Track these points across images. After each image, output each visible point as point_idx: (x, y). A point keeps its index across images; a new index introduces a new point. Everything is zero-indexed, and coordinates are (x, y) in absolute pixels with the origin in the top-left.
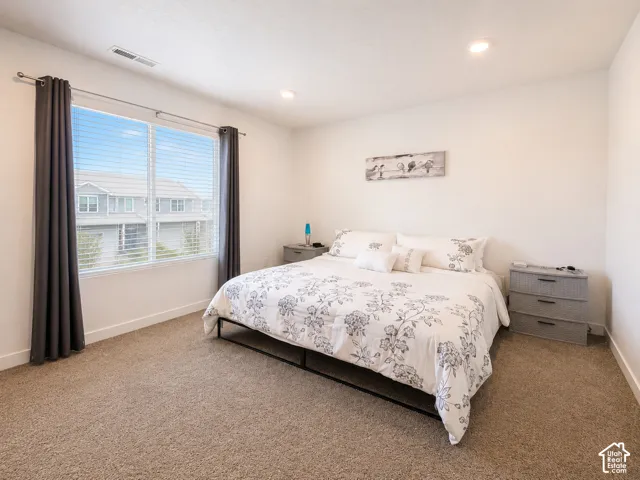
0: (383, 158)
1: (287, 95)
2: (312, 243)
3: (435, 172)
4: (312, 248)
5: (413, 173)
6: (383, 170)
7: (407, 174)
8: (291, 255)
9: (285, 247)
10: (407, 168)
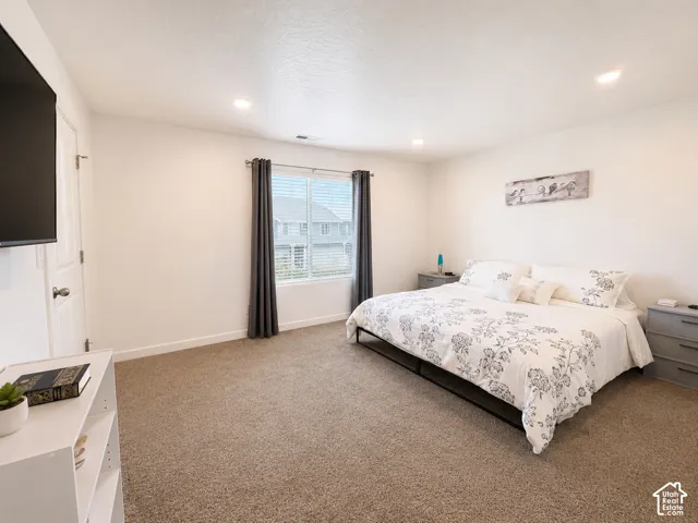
0: (523, 181)
2: (444, 271)
3: (576, 194)
4: (444, 276)
5: (554, 195)
6: (523, 194)
8: (424, 281)
9: (420, 275)
10: (547, 191)
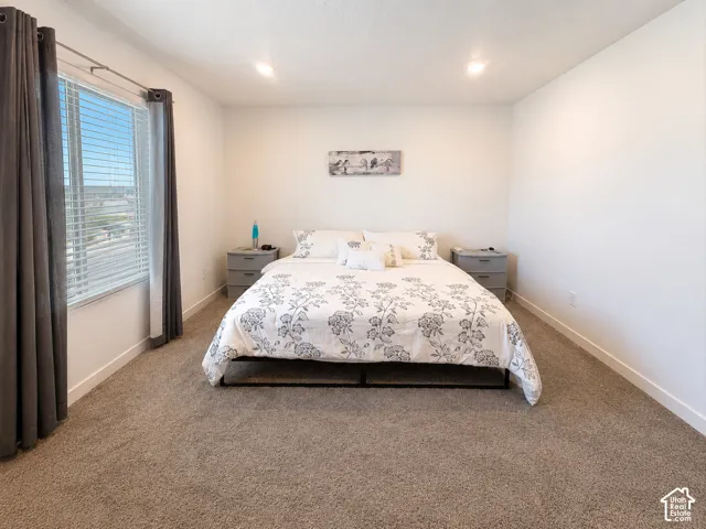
0: (347, 152)
1: (265, 70)
2: (260, 245)
3: (393, 170)
4: (261, 252)
6: (347, 165)
7: (372, 171)
9: (229, 254)
